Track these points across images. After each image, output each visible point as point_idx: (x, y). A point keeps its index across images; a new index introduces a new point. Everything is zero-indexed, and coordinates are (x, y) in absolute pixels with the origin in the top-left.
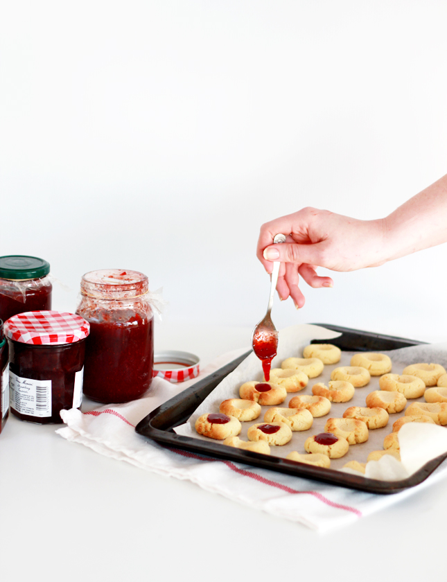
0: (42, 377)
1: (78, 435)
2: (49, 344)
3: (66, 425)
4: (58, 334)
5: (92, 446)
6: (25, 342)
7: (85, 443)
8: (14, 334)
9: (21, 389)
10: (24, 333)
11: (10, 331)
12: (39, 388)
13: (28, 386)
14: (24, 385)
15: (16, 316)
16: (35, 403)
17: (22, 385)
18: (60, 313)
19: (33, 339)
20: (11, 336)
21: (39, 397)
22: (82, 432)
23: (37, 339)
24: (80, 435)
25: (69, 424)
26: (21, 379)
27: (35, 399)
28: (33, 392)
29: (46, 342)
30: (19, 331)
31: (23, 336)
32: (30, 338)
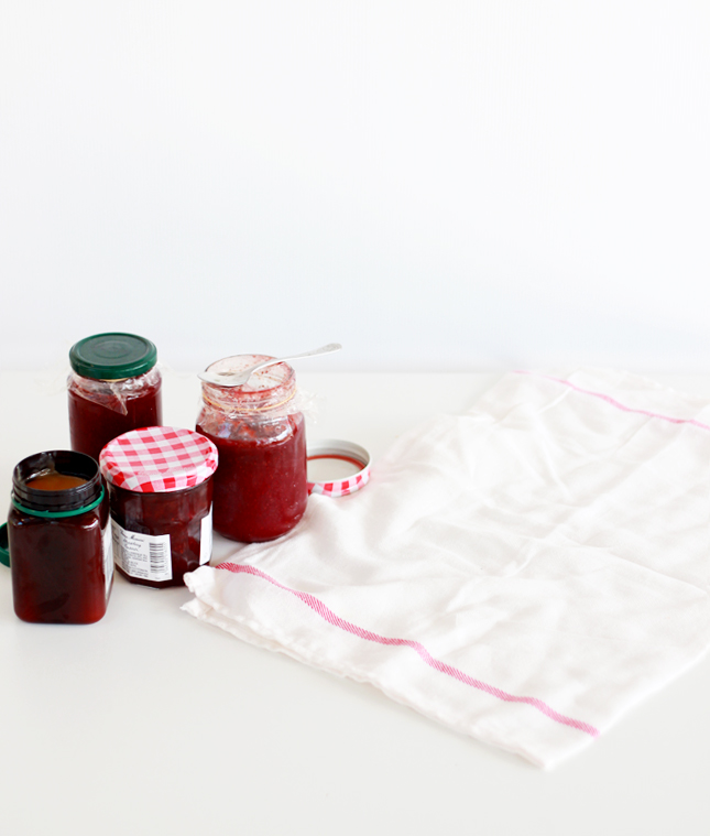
0: (155, 530)
1: (210, 611)
2: (164, 491)
3: (193, 595)
4: (176, 476)
5: (234, 631)
6: (132, 488)
7: (223, 625)
8: (115, 477)
9: (129, 546)
10: (129, 476)
11: (109, 471)
12: (152, 546)
13: (137, 542)
14: (132, 541)
15: (115, 441)
16: (149, 563)
17: (129, 540)
18: (175, 431)
19: (142, 486)
20: (111, 479)
21: (153, 557)
22: (216, 606)
23: (147, 485)
24: (212, 608)
25: (198, 594)
26: (129, 534)
27: (149, 559)
28: (145, 550)
29: (160, 488)
30: (121, 474)
31: (127, 480)
32: (138, 484)
